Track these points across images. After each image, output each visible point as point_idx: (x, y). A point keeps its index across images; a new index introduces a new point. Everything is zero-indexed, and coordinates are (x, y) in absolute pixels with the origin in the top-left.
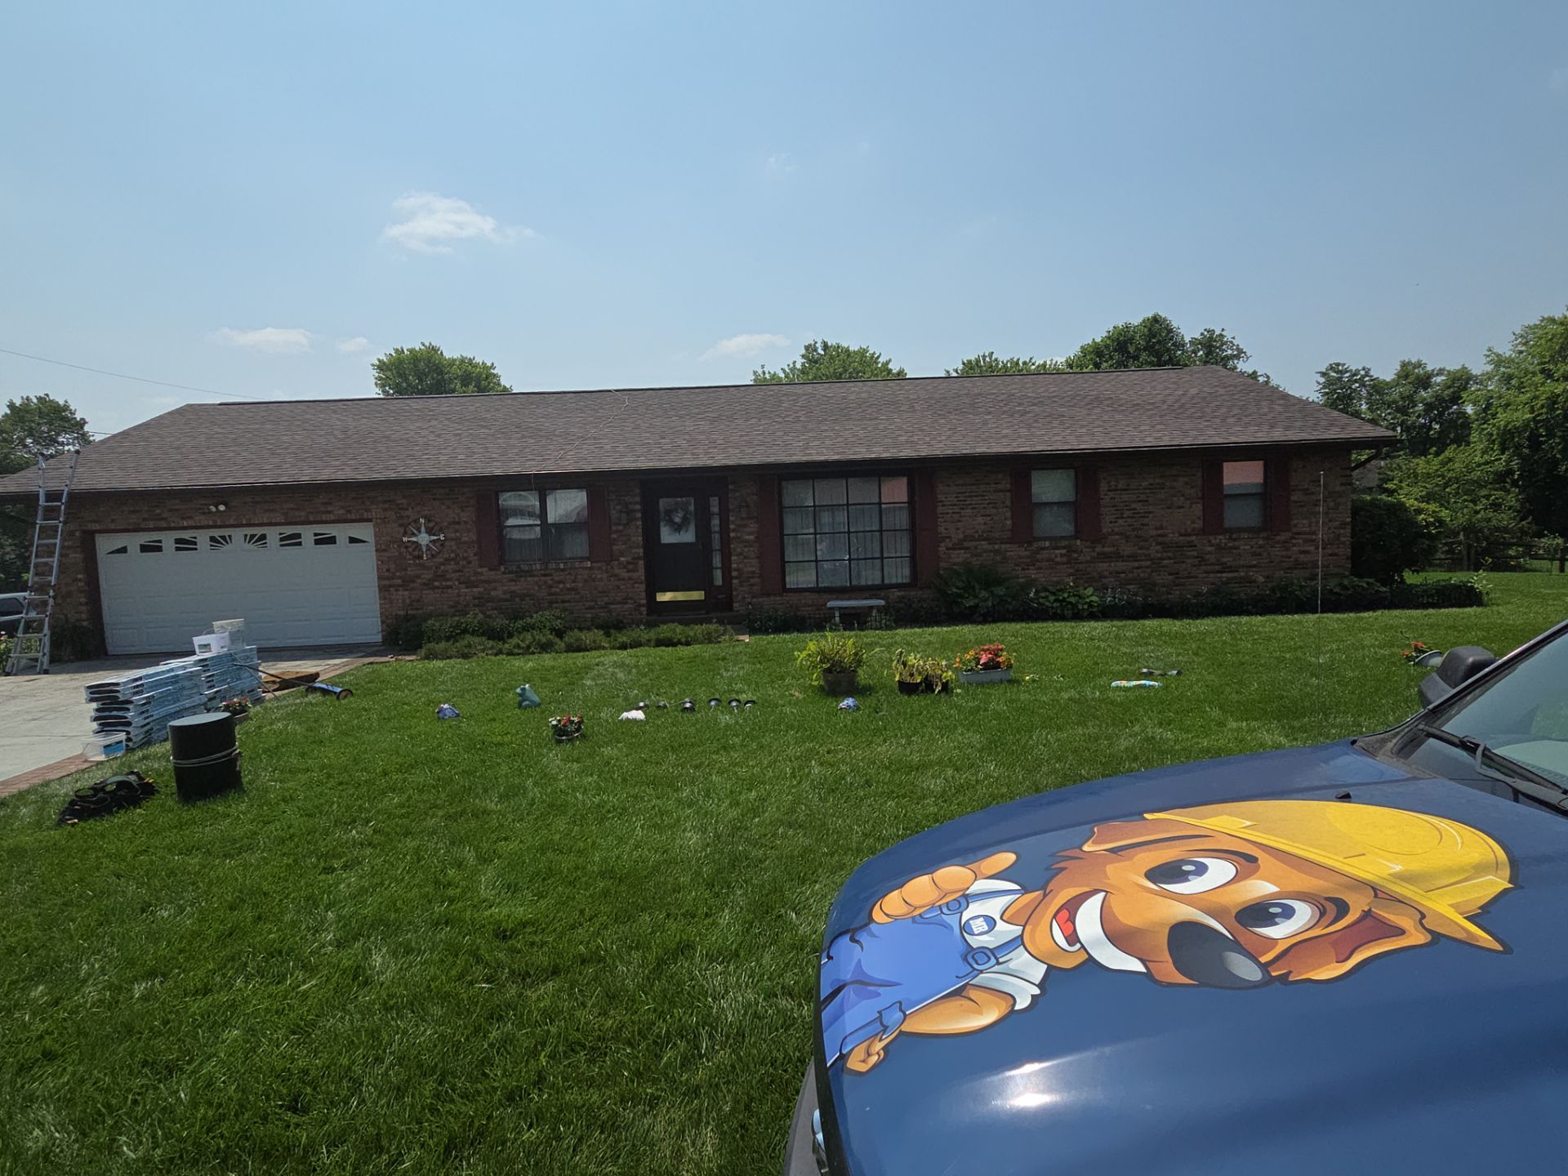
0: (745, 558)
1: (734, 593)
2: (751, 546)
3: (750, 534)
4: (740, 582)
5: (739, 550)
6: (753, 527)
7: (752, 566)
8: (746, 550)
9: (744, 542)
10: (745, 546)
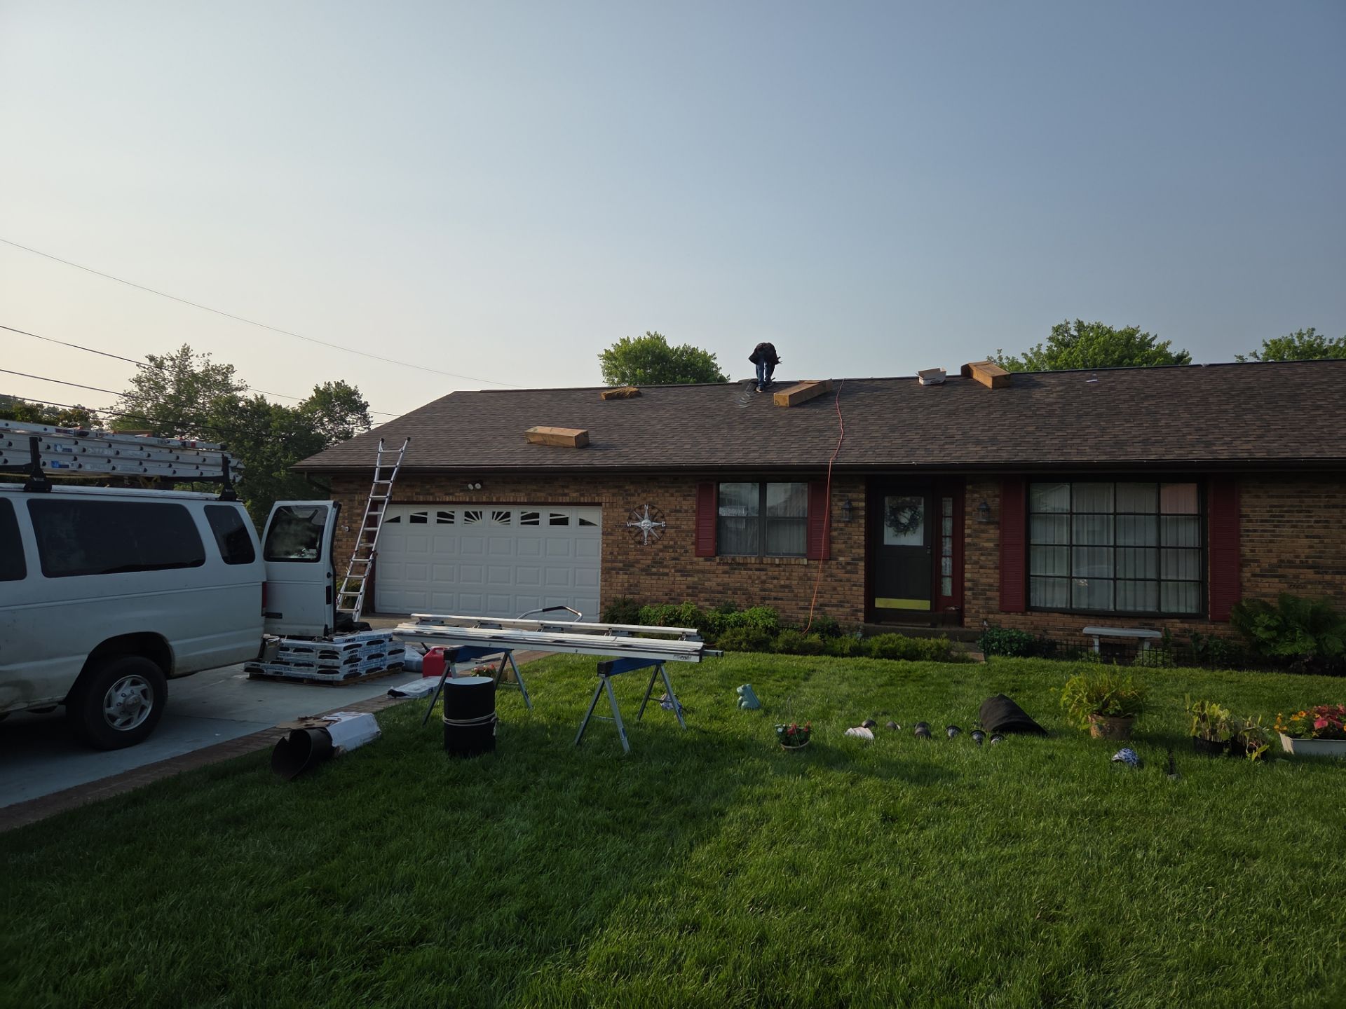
0: (982, 567)
1: (966, 606)
2: (990, 555)
3: (988, 540)
4: (973, 594)
5: (974, 558)
6: (993, 533)
7: (990, 577)
8: (982, 558)
9: (980, 549)
10: (982, 555)
